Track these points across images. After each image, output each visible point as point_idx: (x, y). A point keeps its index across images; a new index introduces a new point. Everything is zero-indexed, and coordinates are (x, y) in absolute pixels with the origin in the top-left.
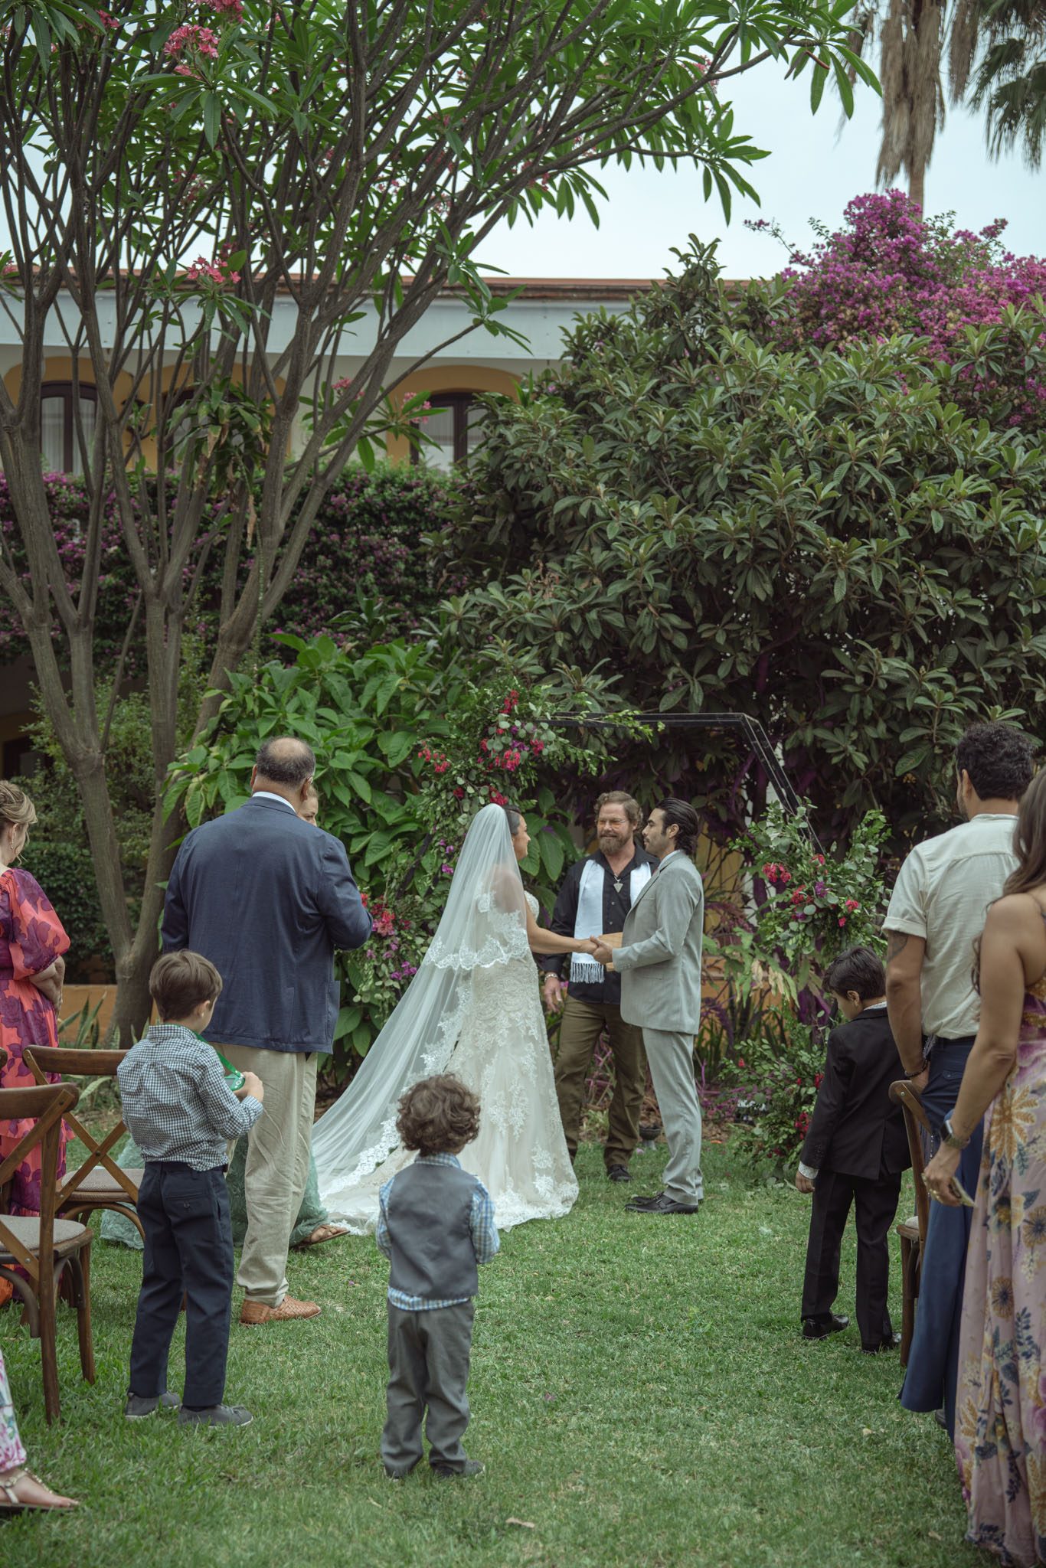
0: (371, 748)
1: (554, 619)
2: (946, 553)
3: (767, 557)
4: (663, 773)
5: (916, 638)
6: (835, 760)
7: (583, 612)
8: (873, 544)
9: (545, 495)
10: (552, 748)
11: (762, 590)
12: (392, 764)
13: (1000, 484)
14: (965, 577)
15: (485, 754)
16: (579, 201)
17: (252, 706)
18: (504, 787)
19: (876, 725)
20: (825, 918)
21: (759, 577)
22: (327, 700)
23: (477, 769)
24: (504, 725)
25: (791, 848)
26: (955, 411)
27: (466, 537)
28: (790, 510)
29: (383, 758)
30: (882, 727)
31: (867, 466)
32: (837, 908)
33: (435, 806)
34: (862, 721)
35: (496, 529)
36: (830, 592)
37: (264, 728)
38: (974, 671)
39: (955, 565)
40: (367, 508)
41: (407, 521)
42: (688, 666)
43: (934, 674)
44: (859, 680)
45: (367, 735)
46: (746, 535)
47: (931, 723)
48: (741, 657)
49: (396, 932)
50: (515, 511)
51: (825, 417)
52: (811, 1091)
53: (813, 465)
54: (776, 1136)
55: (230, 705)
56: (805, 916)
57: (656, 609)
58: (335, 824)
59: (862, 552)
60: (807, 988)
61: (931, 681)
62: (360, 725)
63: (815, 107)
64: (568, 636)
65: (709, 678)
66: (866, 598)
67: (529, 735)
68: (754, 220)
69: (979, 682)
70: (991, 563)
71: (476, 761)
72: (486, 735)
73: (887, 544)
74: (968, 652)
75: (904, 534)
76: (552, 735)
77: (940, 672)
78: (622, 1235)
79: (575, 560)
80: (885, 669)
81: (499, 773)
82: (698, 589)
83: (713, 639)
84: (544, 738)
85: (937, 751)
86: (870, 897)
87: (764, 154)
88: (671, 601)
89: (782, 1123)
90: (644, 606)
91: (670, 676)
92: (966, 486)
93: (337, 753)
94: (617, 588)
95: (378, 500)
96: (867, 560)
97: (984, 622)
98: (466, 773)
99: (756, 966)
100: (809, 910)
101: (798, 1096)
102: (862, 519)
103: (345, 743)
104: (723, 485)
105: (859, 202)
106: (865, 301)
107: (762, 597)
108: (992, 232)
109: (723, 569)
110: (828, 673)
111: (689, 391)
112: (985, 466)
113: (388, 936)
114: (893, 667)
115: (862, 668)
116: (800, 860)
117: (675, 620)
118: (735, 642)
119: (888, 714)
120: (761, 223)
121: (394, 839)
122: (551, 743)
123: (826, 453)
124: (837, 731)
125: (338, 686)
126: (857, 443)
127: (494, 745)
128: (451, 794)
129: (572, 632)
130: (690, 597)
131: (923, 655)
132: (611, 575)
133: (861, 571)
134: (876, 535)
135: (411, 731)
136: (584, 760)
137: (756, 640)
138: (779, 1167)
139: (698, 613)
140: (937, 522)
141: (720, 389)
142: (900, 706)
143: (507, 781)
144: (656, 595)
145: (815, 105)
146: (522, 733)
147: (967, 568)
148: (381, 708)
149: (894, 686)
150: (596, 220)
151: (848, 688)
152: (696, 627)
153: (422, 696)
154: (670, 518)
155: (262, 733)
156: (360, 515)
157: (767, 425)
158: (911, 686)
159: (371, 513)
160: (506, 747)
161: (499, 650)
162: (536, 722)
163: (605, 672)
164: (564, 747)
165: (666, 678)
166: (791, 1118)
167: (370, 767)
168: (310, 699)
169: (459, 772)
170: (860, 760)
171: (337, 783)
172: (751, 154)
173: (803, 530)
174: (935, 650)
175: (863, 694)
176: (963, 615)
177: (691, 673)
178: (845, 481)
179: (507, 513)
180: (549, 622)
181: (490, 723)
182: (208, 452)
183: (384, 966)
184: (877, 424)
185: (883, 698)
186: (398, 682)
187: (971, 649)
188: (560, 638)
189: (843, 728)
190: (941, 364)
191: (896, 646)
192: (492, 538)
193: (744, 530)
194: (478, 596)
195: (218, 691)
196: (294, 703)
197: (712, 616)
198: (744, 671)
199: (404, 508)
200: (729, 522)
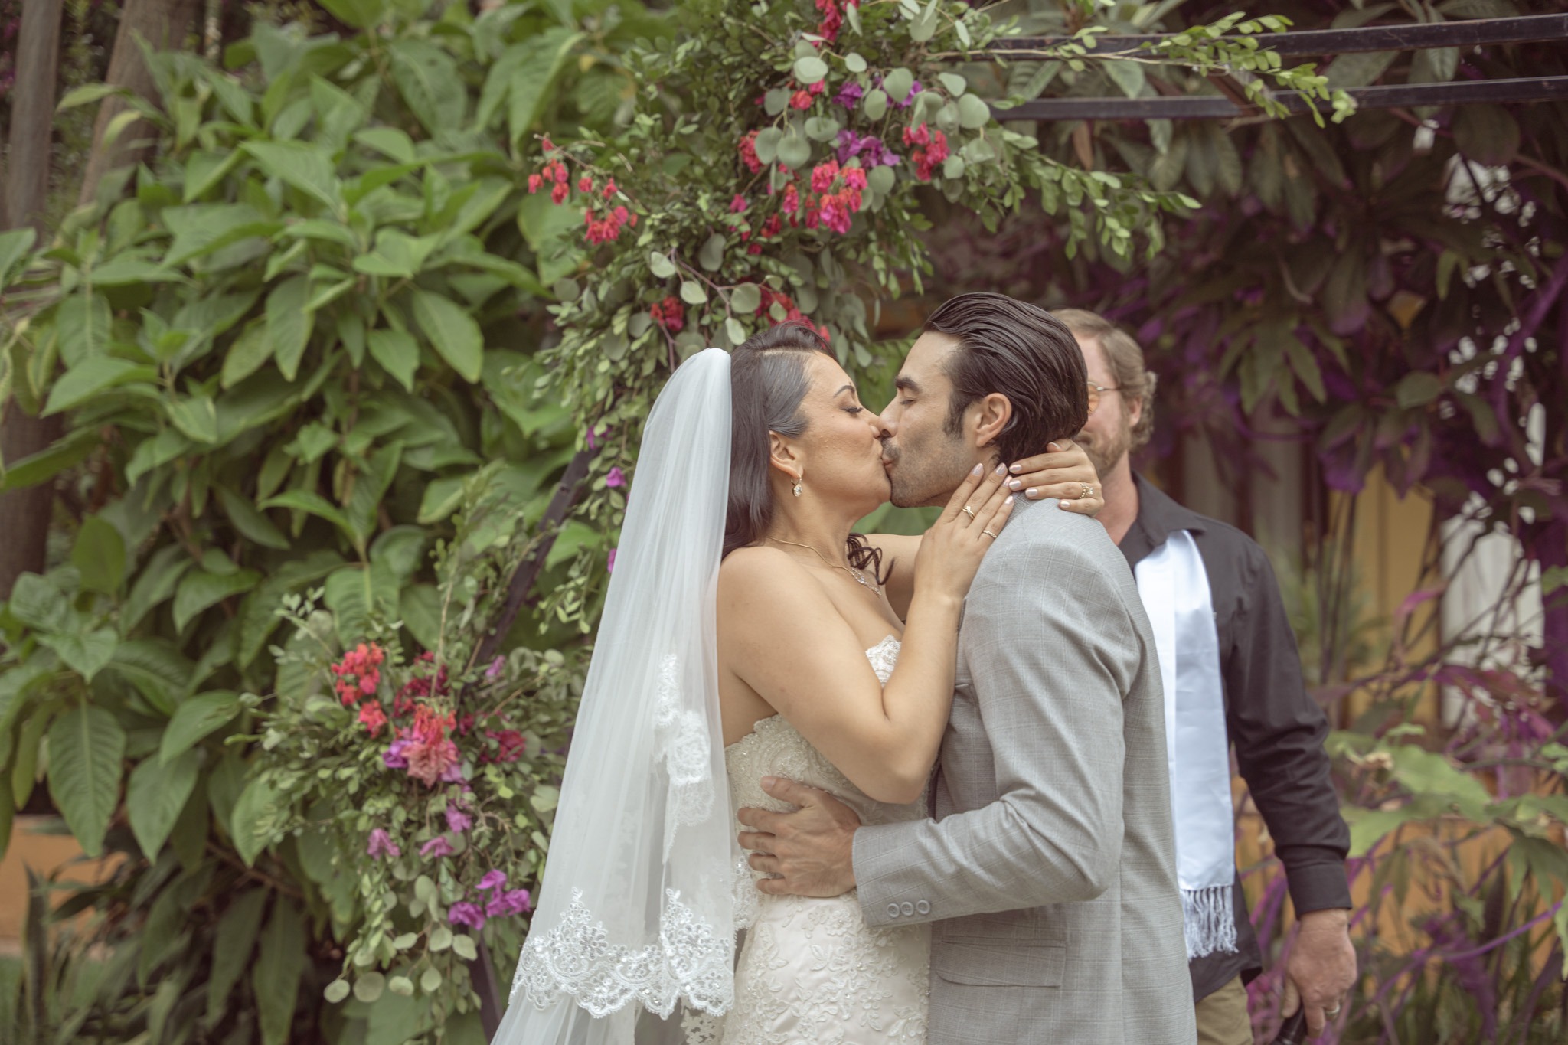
10: (975, 152)
15: (753, 178)
18: (821, 294)
23: (725, 230)
33: (594, 355)
37: (200, 177)
49: (467, 772)
58: (379, 443)
67: (898, 109)
71: (725, 201)
72: (758, 119)
76: (976, 111)
81: (799, 241)
84: (947, 115)
93: (382, 236)
98: (689, 242)
103: (409, 209)
113: (438, 787)
122: (975, 141)
127: (782, 148)
128: (645, 319)
136: (1086, 205)
146: (874, 103)
155: (190, 193)
160: (819, 150)
164: (1020, 159)
167: (494, 283)
169: (661, 237)
171: (382, 324)
181: (769, 74)
183: (423, 885)
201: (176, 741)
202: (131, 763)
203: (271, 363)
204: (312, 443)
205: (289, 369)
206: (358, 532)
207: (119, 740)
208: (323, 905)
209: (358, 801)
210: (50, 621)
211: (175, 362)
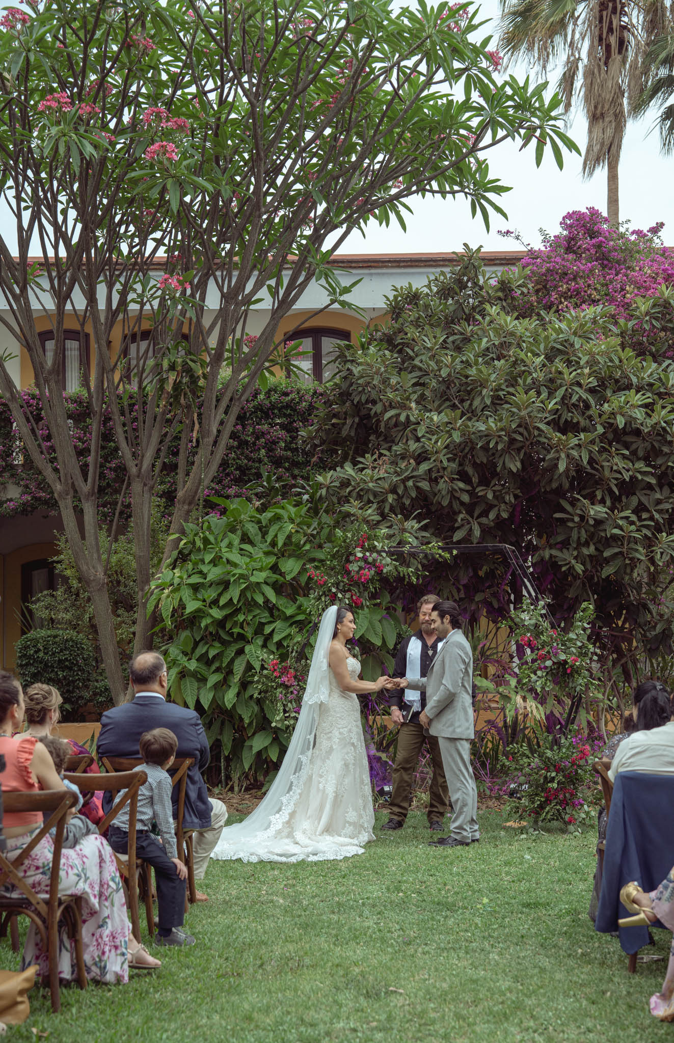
0: (275, 568)
1: (386, 486)
2: (629, 439)
3: (518, 445)
4: (457, 579)
5: (611, 492)
6: (564, 569)
7: (404, 481)
8: (582, 436)
9: (378, 408)
10: (389, 568)
11: (515, 466)
12: (288, 578)
13: (660, 395)
14: (641, 453)
15: (348, 572)
16: (392, 217)
17: (199, 543)
18: (360, 592)
19: (588, 546)
20: (559, 668)
21: (512, 458)
22: (245, 539)
23: (343, 582)
24: (360, 555)
25: (536, 626)
26: (629, 352)
27: (328, 432)
28: (530, 417)
29: (282, 574)
30: (592, 548)
31: (577, 389)
32: (565, 662)
33: (319, 605)
34: (579, 544)
35: (347, 427)
36: (556, 465)
37: (208, 558)
38: (648, 511)
39: (634, 447)
40: (259, 408)
41: (285, 415)
42: (470, 513)
43: (623, 514)
44: (577, 519)
45: (272, 560)
46: (503, 433)
47: (622, 545)
48: (503, 506)
49: (296, 683)
50: (358, 416)
51: (550, 358)
52: (554, 774)
53: (543, 389)
54: (533, 803)
55: (185, 544)
56: (546, 668)
57: (449, 478)
58: (254, 617)
59: (575, 441)
60: (552, 712)
61: (622, 518)
62: (267, 554)
63: (538, 163)
64: (395, 497)
65: (484, 520)
66: (579, 469)
67: (374, 560)
68: (504, 230)
69: (652, 518)
70: (656, 445)
71: (343, 577)
72: (348, 561)
73: (591, 436)
74: (644, 500)
75: (600, 430)
76: (388, 560)
77: (627, 513)
78: (441, 861)
79: (398, 448)
80: (592, 513)
81: (357, 584)
82: (475, 465)
83: (485, 496)
84: (384, 562)
85: (627, 562)
86: (586, 654)
87: (508, 189)
88: (459, 473)
89: (537, 795)
90: (442, 477)
91: (459, 520)
92: (637, 399)
93: (254, 572)
94: (424, 467)
95: (267, 402)
96: (579, 445)
97: (653, 481)
98: (337, 585)
99: (519, 699)
100: (549, 663)
101: (546, 777)
102: (575, 421)
103: (259, 566)
104: (488, 402)
105: (569, 216)
106: (574, 279)
107: (515, 470)
108: (655, 230)
109: (490, 453)
110: (557, 515)
111: (467, 340)
112: (651, 385)
113: (291, 686)
114: (598, 511)
115: (578, 512)
116: (542, 633)
117: (461, 485)
118: (498, 497)
119: (595, 539)
120: (508, 232)
121: (291, 625)
122: (388, 565)
123: (552, 381)
124: (565, 551)
125: (252, 529)
126: (569, 376)
127: (353, 567)
128: (328, 598)
129: (398, 494)
130: (470, 470)
131: (616, 503)
132: (421, 458)
133: (575, 453)
134: (585, 430)
135: (299, 557)
136: (409, 575)
137: (512, 496)
138: (536, 822)
139: (475, 480)
140: (621, 422)
141: (485, 340)
142: (603, 534)
143: (362, 588)
144: (449, 469)
145: (538, 162)
146: (370, 559)
147: (641, 447)
148: (280, 544)
149: (599, 522)
150: (404, 227)
151: (570, 524)
152: (474, 489)
153: (305, 534)
154: (456, 423)
155: (207, 561)
156: (255, 412)
157: (515, 363)
158: (610, 522)
159: (261, 411)
160: (361, 568)
161: (353, 507)
162: (379, 552)
163: (419, 518)
164: (396, 567)
165: (456, 520)
166: (542, 791)
167: (274, 580)
168: (236, 539)
169: (332, 584)
170: (579, 568)
171: (255, 592)
172: (500, 190)
173: (538, 429)
174: (624, 499)
175: (579, 527)
176: (640, 477)
177: (472, 517)
178: (563, 398)
179: (354, 417)
180: (383, 488)
181: (351, 554)
182: (169, 388)
183: (289, 704)
184: (582, 363)
185: (592, 529)
186: (290, 527)
187: (647, 497)
188: (391, 498)
189: (568, 549)
190: (622, 321)
191: (599, 498)
192: (344, 433)
193: (502, 430)
194: (339, 473)
195: (177, 535)
196: (226, 542)
197: (485, 482)
198: (505, 515)
199: (283, 407)
200: (493, 425)
201: (210, 683)
202: (199, 689)
203: (231, 599)
204: (241, 618)
205: (235, 601)
206: (249, 636)
207: (196, 684)
208: (241, 719)
209: (276, 689)
210: (179, 658)
211: (208, 601)
